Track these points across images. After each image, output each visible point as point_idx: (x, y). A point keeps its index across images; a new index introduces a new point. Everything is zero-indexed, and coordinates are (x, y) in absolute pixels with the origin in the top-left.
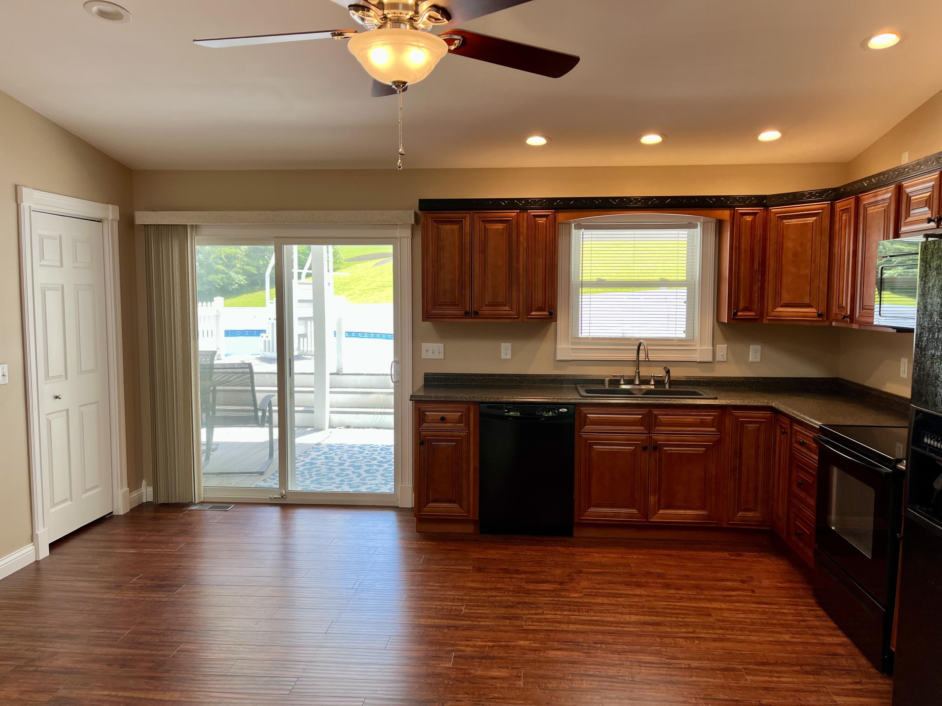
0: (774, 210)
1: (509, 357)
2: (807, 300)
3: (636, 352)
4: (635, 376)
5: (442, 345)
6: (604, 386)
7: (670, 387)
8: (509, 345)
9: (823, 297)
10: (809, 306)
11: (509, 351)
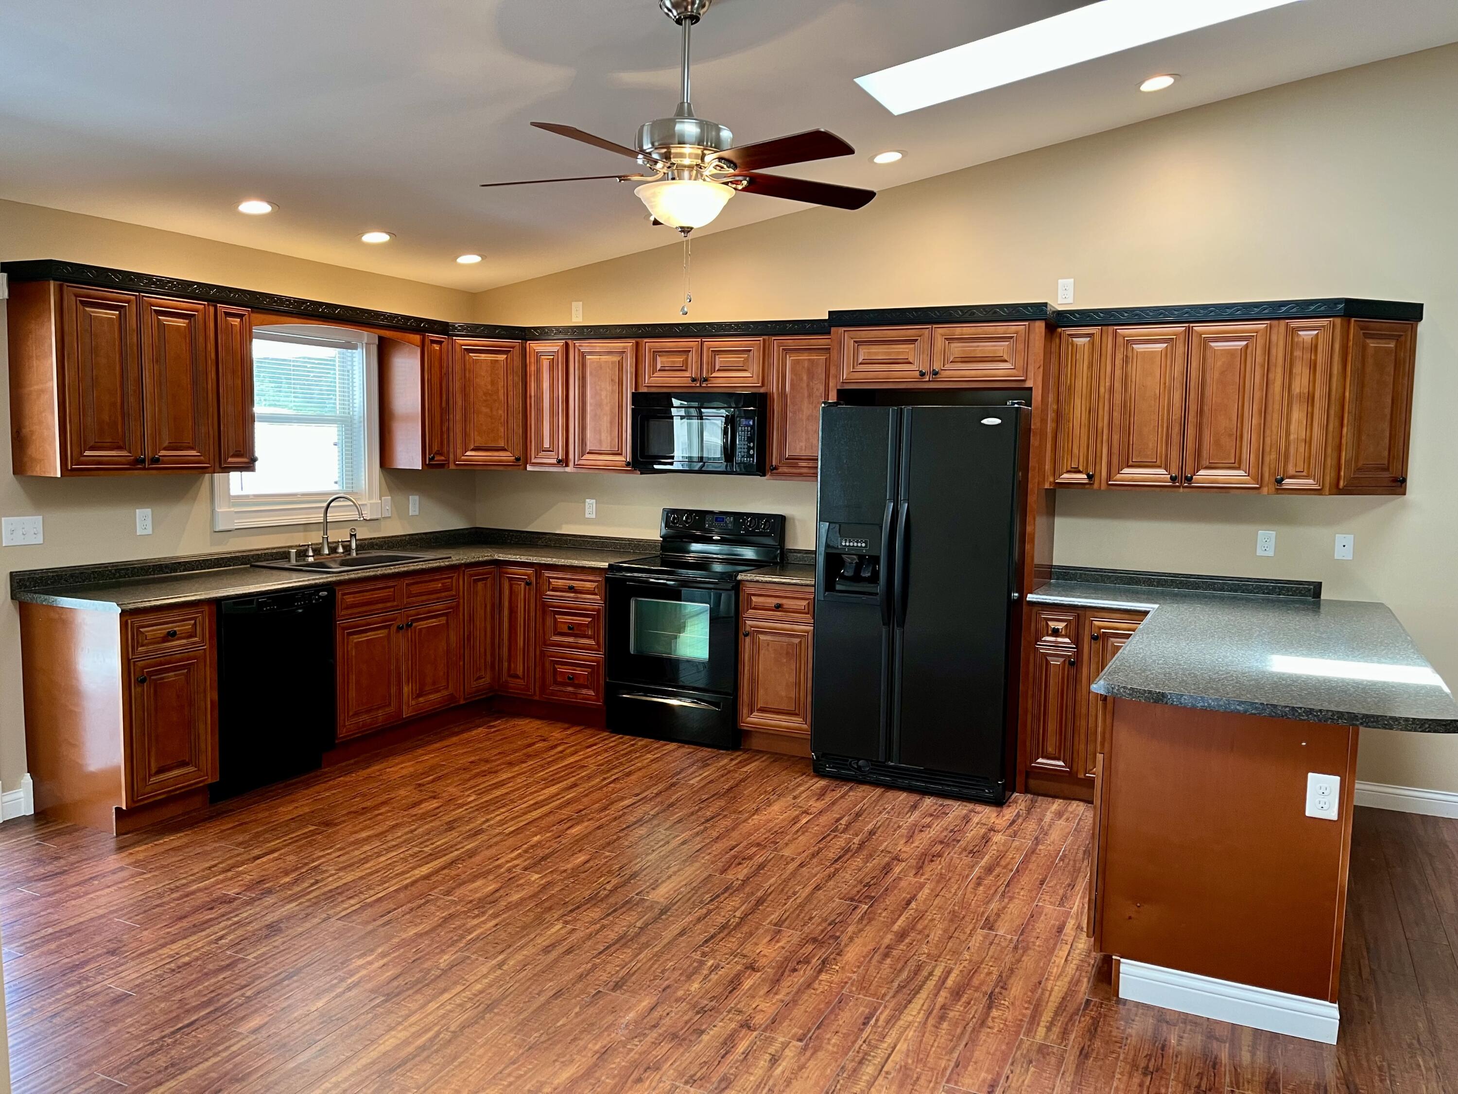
0: (460, 340)
1: (149, 531)
2: (502, 444)
3: (323, 510)
4: (322, 544)
5: (41, 517)
6: (289, 561)
7: (357, 554)
8: (148, 511)
9: (518, 439)
10: (503, 449)
11: (149, 522)
